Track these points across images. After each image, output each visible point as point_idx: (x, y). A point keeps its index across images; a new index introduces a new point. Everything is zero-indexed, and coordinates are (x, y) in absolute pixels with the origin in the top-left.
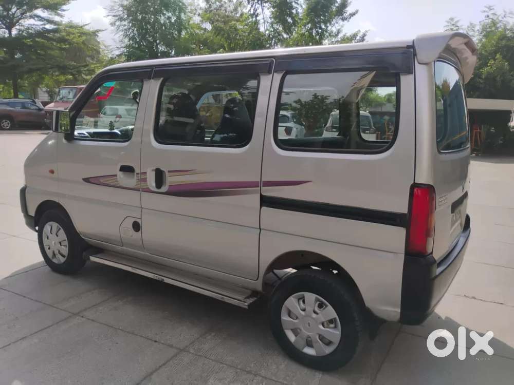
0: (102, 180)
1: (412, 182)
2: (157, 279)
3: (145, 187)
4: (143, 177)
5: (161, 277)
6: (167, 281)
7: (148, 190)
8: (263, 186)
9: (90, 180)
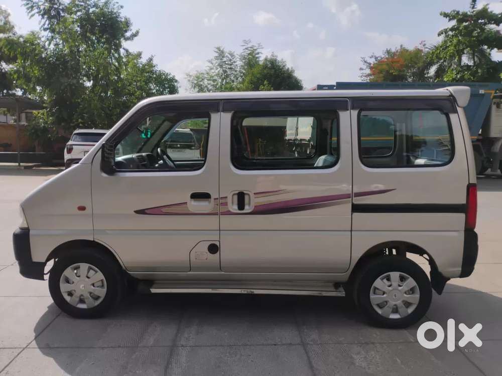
0: (164, 210)
1: (468, 183)
2: (246, 292)
3: (225, 210)
4: (223, 201)
5: (248, 290)
6: (256, 292)
7: (229, 213)
8: (355, 197)
9: (146, 211)
